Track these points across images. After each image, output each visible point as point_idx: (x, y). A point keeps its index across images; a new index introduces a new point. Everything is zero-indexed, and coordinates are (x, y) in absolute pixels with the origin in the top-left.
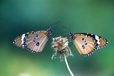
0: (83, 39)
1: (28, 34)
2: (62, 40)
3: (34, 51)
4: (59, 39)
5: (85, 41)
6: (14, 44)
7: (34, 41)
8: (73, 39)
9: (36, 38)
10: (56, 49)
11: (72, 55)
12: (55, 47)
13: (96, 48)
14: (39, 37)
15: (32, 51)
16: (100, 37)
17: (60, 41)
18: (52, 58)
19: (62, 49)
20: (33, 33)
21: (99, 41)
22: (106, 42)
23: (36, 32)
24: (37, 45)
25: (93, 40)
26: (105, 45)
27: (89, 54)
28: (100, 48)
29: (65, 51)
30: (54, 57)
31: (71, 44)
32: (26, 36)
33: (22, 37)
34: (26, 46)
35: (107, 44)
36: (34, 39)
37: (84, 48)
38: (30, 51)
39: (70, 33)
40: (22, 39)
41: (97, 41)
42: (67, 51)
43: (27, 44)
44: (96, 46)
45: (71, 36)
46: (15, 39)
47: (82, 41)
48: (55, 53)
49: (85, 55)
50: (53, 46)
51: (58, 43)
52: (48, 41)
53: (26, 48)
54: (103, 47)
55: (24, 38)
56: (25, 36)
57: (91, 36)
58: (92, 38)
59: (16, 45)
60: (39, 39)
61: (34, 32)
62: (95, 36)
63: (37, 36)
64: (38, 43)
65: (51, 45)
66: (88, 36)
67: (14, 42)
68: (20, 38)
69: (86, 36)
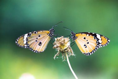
0: (85, 38)
1: (30, 34)
2: (65, 40)
3: (37, 51)
4: (61, 39)
5: (87, 40)
6: (17, 43)
7: (36, 41)
8: (75, 38)
9: (39, 38)
10: (59, 49)
11: (74, 55)
12: (57, 47)
13: (98, 47)
14: (41, 37)
15: (34, 51)
16: (101, 36)
17: (62, 41)
18: (54, 58)
19: (64, 49)
20: (35, 33)
21: (101, 40)
22: (108, 40)
23: (38, 32)
24: (39, 45)
25: (95, 39)
26: (107, 44)
27: (91, 53)
28: (101, 46)
29: (67, 51)
30: (56, 57)
31: (73, 43)
32: (29, 36)
33: (24, 37)
34: (28, 45)
35: (108, 42)
36: (36, 39)
37: (86, 47)
38: (33, 51)
39: (72, 33)
40: (25, 39)
41: (98, 39)
42: (69, 51)
43: (29, 44)
44: (98, 44)
45: (73, 35)
46: (18, 39)
47: (83, 40)
48: (57, 53)
49: (87, 54)
50: (55, 46)
51: (60, 43)
52: (50, 41)
53: (28, 48)
54: (105, 45)
55: (27, 38)
56: (27, 36)
57: (93, 35)
58: (94, 37)
59: (19, 45)
60: (41, 39)
61: (37, 32)
62: (97, 35)
63: (39, 36)
64: (41, 43)
65: (53, 45)
66: (89, 35)
67: (16, 42)
68: (22, 38)
69: (88, 35)
